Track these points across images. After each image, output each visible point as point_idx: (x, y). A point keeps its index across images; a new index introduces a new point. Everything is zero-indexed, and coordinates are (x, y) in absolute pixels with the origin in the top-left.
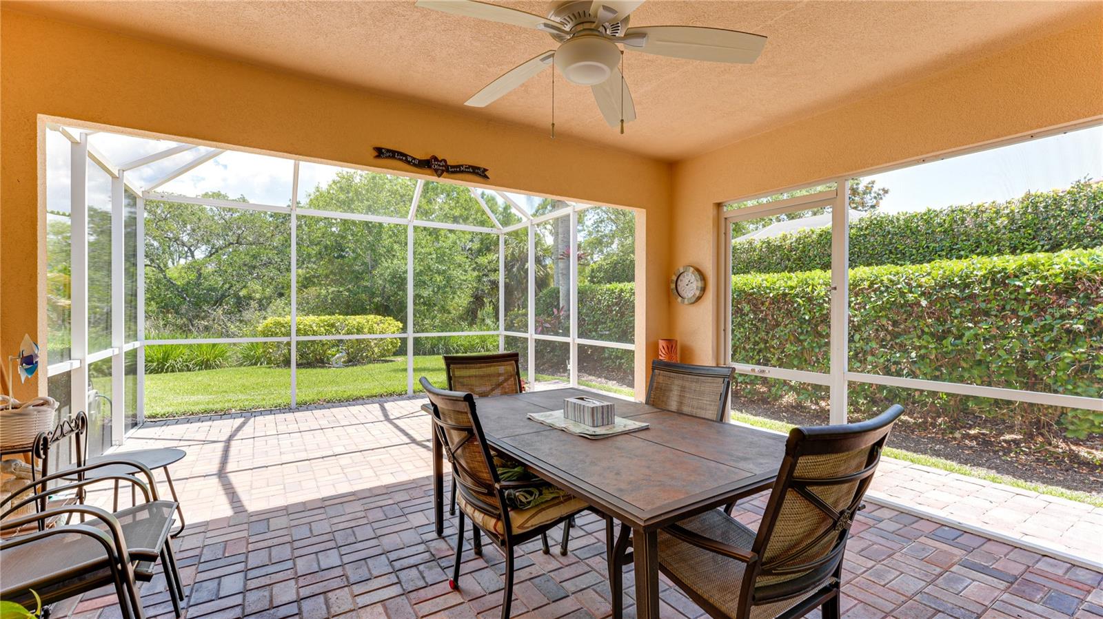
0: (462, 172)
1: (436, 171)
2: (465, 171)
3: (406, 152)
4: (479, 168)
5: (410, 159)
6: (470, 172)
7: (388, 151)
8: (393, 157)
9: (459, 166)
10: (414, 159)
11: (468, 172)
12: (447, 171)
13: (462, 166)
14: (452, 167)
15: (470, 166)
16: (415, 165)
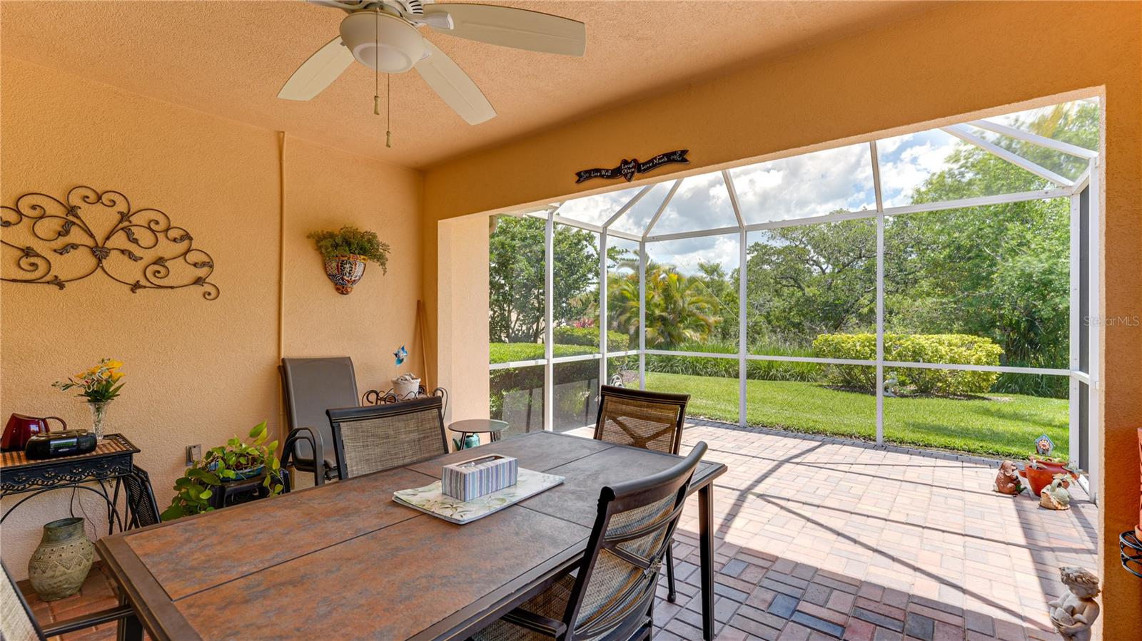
0: (655, 166)
1: (625, 176)
2: (659, 164)
3: (599, 167)
4: (674, 153)
5: (603, 173)
6: (665, 162)
7: (586, 172)
8: (589, 177)
9: (651, 161)
10: (607, 171)
11: (662, 163)
12: (639, 171)
13: (655, 158)
14: (644, 164)
15: (664, 155)
16: (608, 177)
